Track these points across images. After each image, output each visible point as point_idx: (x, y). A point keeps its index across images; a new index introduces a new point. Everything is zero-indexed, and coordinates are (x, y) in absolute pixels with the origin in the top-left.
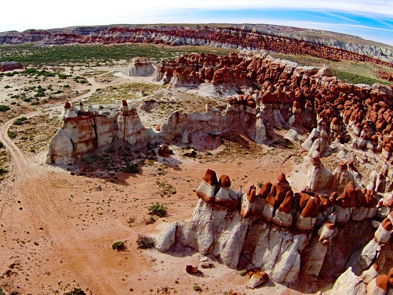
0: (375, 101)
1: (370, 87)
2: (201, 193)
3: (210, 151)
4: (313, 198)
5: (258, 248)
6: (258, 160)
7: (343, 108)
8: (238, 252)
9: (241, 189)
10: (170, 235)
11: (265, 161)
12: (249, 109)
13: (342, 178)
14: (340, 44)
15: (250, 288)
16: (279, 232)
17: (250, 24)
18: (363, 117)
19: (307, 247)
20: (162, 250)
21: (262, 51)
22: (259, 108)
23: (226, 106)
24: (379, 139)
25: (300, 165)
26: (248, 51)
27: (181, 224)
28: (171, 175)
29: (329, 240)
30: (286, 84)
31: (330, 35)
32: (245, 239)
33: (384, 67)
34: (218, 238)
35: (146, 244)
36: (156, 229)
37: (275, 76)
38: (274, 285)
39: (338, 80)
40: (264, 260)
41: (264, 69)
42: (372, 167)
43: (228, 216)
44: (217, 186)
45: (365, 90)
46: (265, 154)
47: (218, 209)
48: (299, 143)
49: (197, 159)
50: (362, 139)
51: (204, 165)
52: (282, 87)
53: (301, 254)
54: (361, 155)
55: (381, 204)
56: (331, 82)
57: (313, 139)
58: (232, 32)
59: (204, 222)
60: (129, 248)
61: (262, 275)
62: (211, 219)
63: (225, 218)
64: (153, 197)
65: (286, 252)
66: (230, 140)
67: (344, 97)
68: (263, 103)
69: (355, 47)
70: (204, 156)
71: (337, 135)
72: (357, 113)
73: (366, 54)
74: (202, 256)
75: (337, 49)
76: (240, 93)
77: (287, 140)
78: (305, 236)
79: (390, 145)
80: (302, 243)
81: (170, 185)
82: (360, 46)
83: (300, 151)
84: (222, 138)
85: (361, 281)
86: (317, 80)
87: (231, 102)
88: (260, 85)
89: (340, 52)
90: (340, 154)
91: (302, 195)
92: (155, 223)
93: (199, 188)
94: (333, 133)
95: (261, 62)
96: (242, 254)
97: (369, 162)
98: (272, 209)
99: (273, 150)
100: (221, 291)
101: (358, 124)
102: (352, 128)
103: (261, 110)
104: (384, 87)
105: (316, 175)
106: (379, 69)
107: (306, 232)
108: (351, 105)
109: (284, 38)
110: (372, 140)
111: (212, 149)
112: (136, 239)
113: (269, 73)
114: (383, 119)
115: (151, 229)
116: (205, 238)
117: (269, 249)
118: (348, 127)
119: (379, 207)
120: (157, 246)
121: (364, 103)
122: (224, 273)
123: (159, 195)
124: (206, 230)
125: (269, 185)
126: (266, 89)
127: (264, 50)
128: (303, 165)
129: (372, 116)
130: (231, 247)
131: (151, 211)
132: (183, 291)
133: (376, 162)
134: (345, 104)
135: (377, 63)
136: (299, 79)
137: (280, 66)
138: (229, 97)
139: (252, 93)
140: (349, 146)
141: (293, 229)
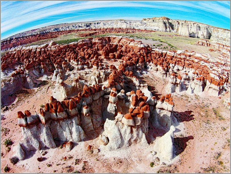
0: (81, 48)
1: (77, 42)
2: (21, 124)
3: (13, 103)
4: (71, 100)
5: (59, 133)
6: (35, 96)
7: (66, 56)
8: (52, 140)
9: (36, 113)
10: (21, 151)
11: (39, 95)
12: (22, 75)
13: (78, 86)
14: (56, 29)
15: (69, 151)
16: (64, 122)
17: (12, 36)
18: (77, 57)
19: (81, 121)
20: (23, 159)
21: (19, 46)
22: (26, 73)
23: (11, 79)
24: (89, 62)
25: (55, 89)
26: (13, 49)
27: (22, 143)
28: (3, 123)
29: (89, 113)
30: (34, 56)
31: (51, 27)
32: (51, 133)
33: (81, 32)
34: (40, 139)
35: (15, 161)
36: (13, 151)
37: (29, 55)
38: (78, 144)
39: (60, 45)
40: (66, 137)
41: (23, 54)
42: (91, 75)
43: (38, 128)
44: (25, 117)
45: (75, 45)
46: (37, 92)
47: (32, 127)
48: (50, 80)
49: (9, 110)
50: (80, 66)
51: (14, 111)
52: (33, 59)
53: (80, 125)
54: (83, 72)
55: (105, 88)
56: (56, 47)
57: (56, 75)
58: (4, 43)
59: (30, 136)
60: (11, 168)
61: (70, 143)
62: (32, 133)
63: (37, 129)
64: (3, 138)
65: (73, 128)
66: (19, 94)
67: (65, 51)
68: (27, 70)
69: (64, 28)
70: (11, 107)
71: (67, 69)
72: (74, 55)
73: (71, 29)
74: (39, 151)
75: (55, 32)
76: (15, 70)
77: (44, 81)
78: (77, 117)
79: (96, 63)
80: (77, 121)
81: (5, 128)
82: (67, 27)
83: (52, 83)
84: (15, 94)
85: (117, 121)
86: (49, 49)
87: (13, 76)
88: (22, 62)
89: (57, 33)
90: (72, 76)
91: (65, 101)
92: (11, 149)
93: (19, 122)
94: (65, 69)
95: (20, 51)
96: (54, 140)
97: (88, 73)
98: (55, 114)
99: (39, 88)
100: (59, 160)
101: (76, 60)
102: (73, 63)
103: (27, 73)
104: (84, 40)
105: (65, 90)
106: (79, 34)
107: (76, 115)
108: (69, 53)
109: (28, 36)
110: (85, 64)
111: (13, 102)
112: (10, 161)
113: (25, 55)
114: (88, 53)
115: (12, 153)
116: (35, 143)
117: (65, 131)
118: (71, 63)
119: (104, 89)
120: (20, 159)
121: (76, 50)
122: (53, 152)
123: (4, 135)
124: (33, 139)
125: (48, 104)
126: (26, 63)
127: (20, 46)
128: (56, 88)
129: (82, 54)
130: (48, 140)
131: (6, 145)
132: (45, 170)
133: (92, 72)
134: (66, 54)
135: (78, 31)
136: (40, 52)
137: (30, 50)
138: (11, 74)
139: (20, 67)
140: (75, 71)
141: (69, 117)
